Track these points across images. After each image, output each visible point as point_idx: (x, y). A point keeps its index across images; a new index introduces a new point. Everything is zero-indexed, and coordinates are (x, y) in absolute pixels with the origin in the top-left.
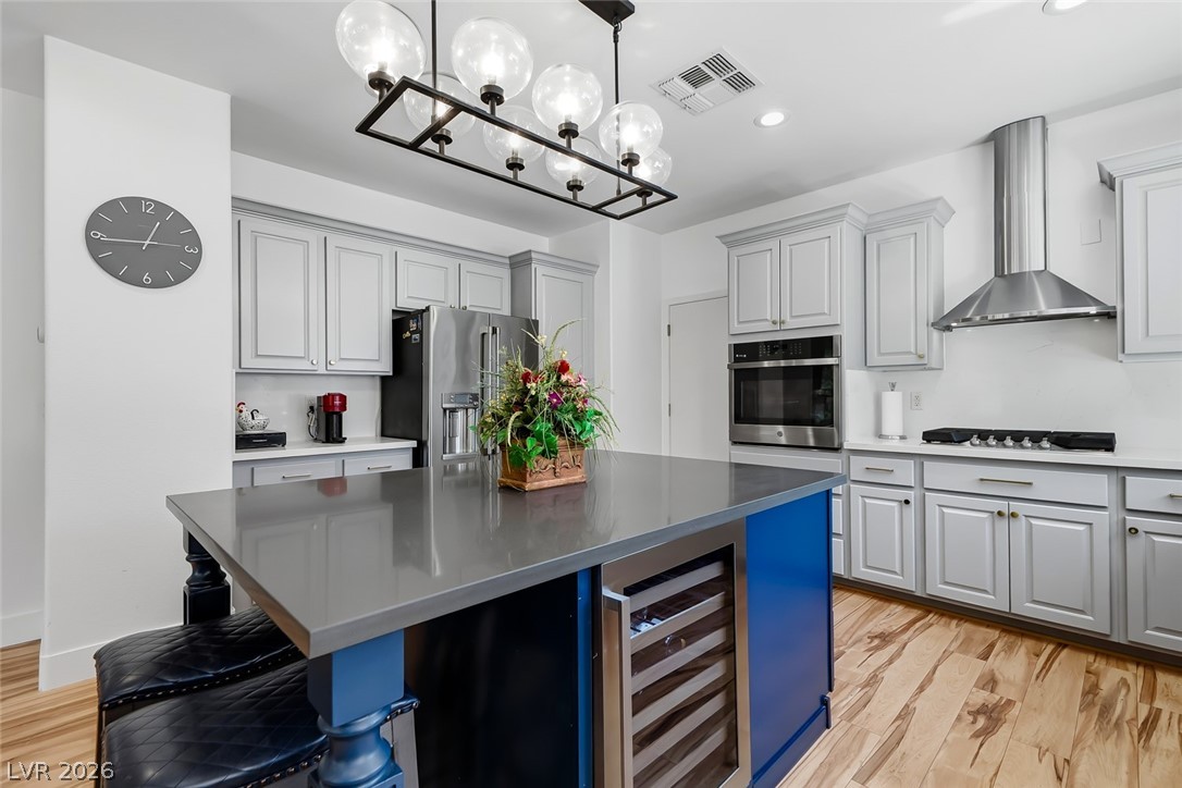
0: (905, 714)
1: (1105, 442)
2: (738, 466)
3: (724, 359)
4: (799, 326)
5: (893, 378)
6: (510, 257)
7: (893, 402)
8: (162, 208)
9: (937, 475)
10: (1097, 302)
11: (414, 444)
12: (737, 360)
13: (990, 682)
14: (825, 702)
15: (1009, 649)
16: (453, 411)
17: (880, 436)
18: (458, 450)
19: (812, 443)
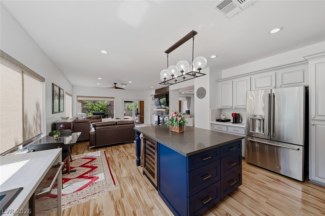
8: (202, 88)
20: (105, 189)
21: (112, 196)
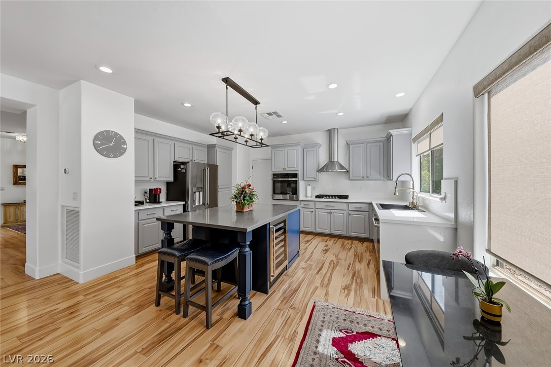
0: (312, 252)
1: (346, 197)
2: (274, 205)
3: (271, 177)
4: (289, 170)
5: (309, 183)
6: (208, 145)
7: (309, 188)
8: (116, 134)
9: (318, 205)
10: (346, 169)
11: (184, 203)
12: (274, 178)
13: (327, 246)
14: (298, 252)
15: (330, 240)
16: (195, 192)
17: (307, 197)
18: (197, 204)
19: (288, 199)
20: (330, 306)
21: (325, 295)
